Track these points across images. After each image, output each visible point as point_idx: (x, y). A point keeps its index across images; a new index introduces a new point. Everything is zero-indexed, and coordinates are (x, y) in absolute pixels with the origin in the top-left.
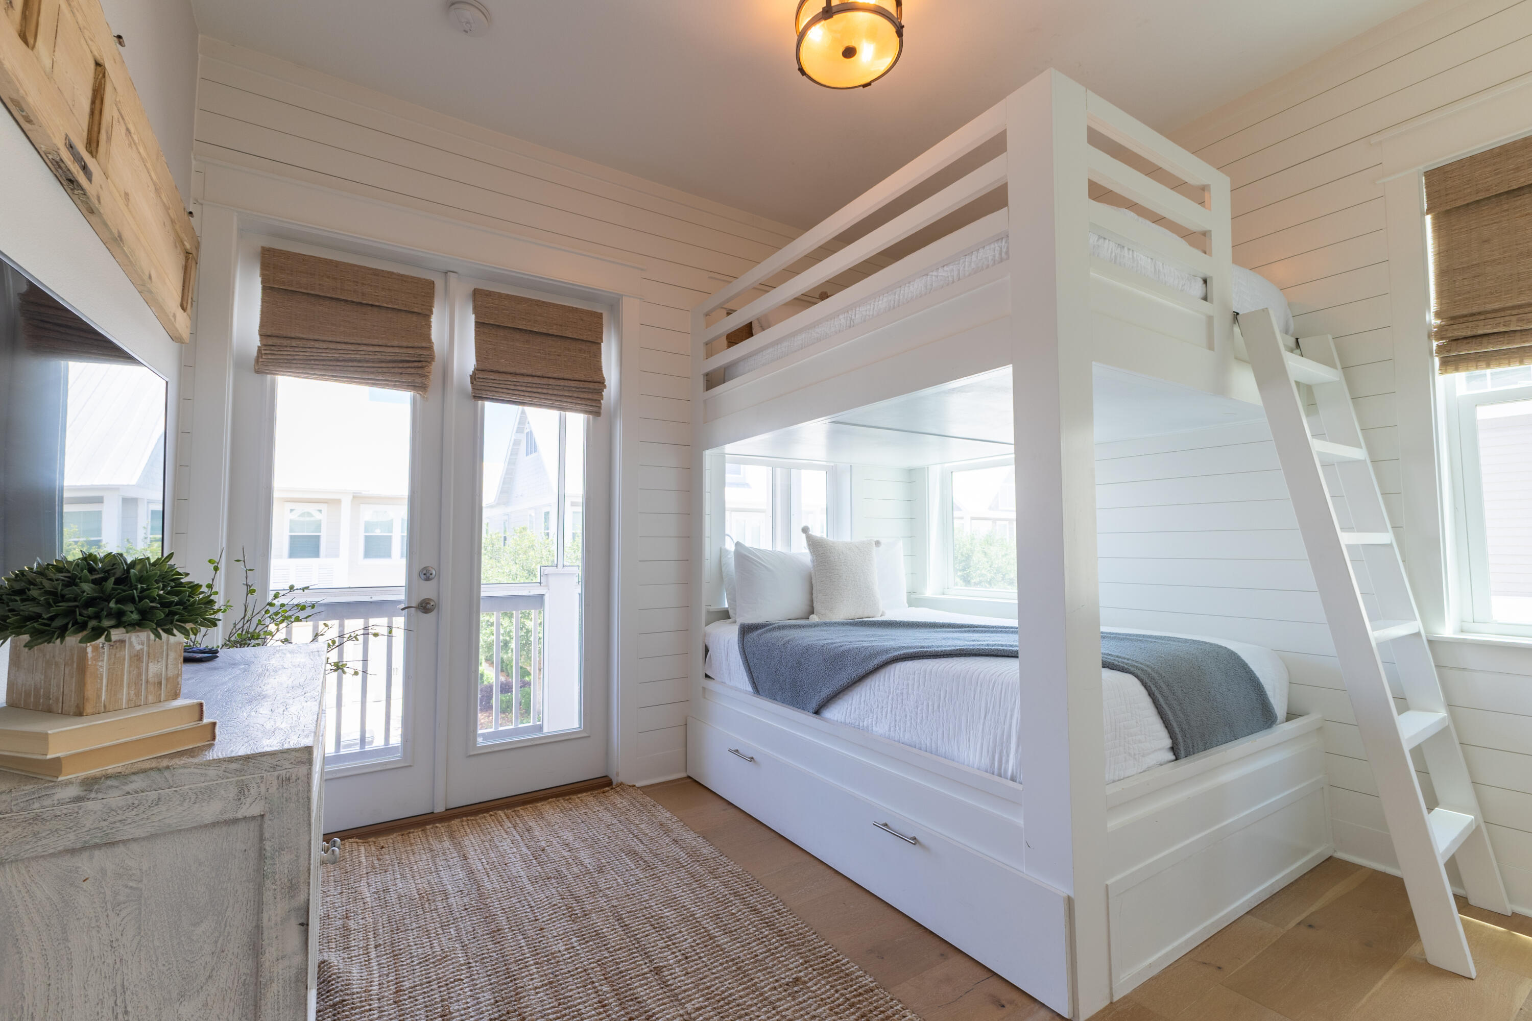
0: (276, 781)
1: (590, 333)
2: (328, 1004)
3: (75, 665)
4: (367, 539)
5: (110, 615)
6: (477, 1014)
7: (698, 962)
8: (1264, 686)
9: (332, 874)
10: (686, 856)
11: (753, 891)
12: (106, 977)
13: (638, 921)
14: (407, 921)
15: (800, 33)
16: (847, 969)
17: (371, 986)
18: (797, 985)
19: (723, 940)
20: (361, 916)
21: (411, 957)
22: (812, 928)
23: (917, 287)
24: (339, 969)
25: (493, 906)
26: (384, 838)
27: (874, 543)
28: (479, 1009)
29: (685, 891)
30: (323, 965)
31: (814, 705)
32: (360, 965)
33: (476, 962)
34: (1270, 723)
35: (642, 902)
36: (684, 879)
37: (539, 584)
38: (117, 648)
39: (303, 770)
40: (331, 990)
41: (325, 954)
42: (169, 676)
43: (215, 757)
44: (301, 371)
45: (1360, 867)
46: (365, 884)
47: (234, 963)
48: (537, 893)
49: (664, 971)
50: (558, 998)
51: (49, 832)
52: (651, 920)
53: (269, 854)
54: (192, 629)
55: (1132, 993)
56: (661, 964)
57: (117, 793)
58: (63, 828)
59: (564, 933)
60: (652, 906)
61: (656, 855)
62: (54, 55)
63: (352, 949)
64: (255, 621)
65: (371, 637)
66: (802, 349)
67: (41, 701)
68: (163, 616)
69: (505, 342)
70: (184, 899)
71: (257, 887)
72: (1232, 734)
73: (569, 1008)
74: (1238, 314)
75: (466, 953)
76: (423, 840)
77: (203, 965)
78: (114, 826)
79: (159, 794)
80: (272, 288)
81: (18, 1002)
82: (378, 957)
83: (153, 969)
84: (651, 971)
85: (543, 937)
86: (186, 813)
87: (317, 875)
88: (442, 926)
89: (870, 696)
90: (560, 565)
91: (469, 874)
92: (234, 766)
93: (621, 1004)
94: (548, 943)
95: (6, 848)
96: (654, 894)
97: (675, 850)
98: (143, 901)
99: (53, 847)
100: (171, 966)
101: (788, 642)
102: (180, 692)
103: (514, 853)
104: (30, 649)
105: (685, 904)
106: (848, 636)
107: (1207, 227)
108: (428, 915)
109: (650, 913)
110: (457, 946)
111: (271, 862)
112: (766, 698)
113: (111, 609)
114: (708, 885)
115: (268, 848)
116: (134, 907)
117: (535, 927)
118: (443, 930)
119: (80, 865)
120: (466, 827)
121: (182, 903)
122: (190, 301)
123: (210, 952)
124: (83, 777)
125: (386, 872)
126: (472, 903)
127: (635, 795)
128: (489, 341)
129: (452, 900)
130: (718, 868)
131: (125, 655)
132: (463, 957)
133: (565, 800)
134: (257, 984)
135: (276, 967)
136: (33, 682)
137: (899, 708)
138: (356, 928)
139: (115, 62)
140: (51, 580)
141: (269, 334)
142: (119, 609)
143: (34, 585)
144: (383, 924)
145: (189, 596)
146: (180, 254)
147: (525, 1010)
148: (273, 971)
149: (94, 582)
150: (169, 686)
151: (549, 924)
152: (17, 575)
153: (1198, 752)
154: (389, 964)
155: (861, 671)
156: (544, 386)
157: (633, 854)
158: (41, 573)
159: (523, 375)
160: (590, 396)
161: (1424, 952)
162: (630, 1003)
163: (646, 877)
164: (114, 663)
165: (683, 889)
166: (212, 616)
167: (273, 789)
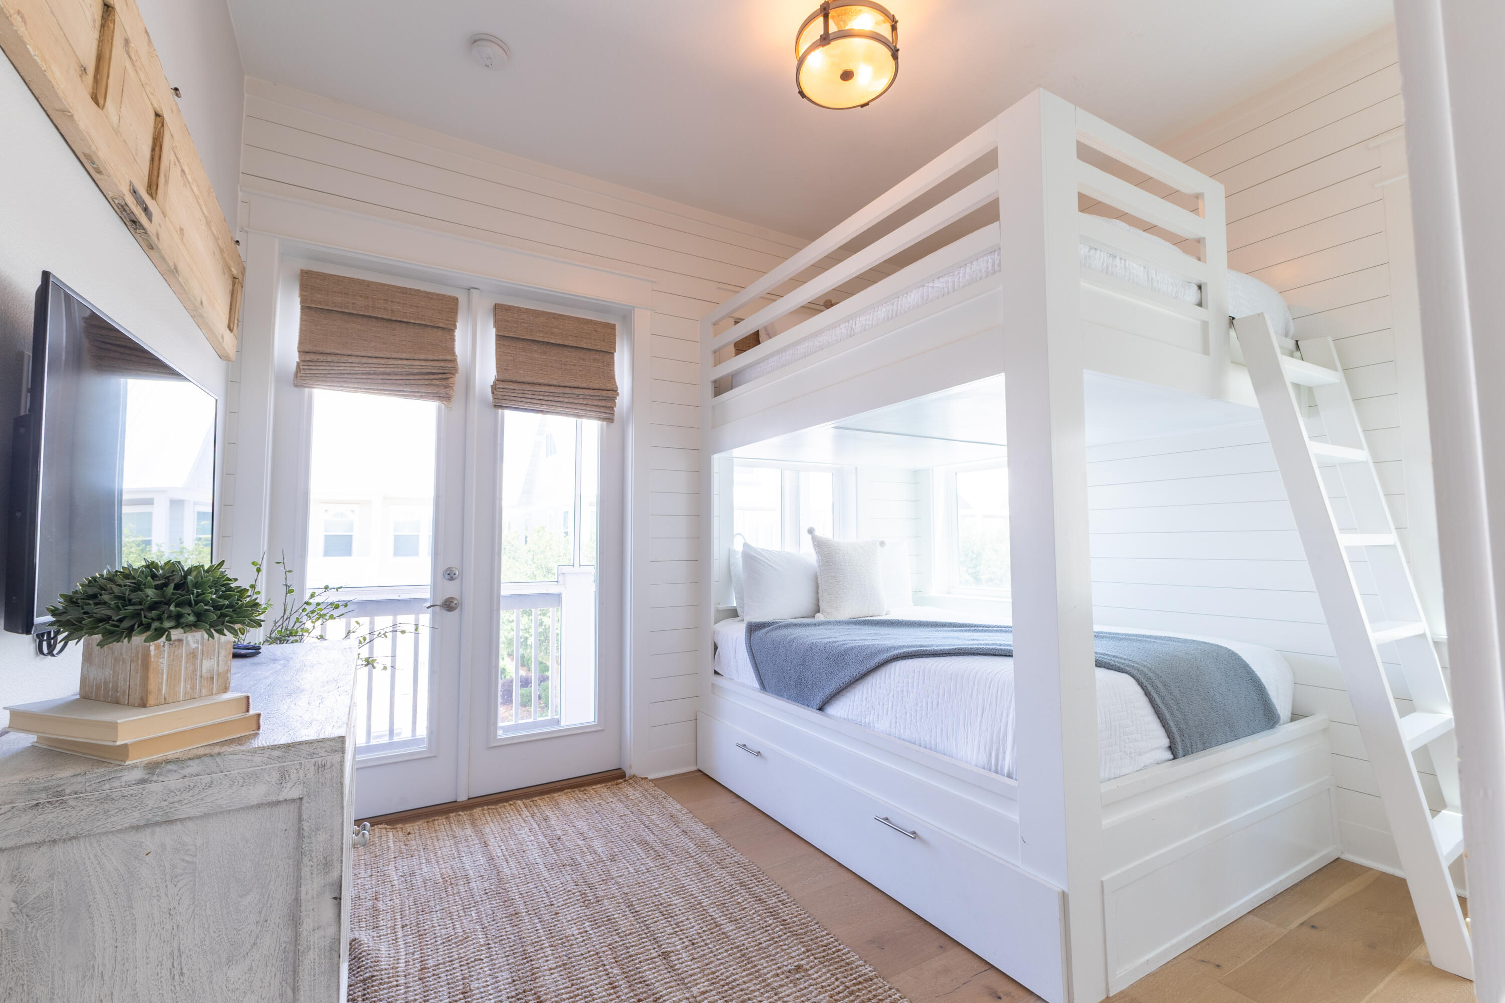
0: (313, 767)
1: (603, 344)
2: (358, 979)
3: (140, 662)
4: (397, 538)
5: (170, 617)
6: (496, 992)
7: (704, 948)
8: (1266, 687)
9: (363, 858)
10: (695, 847)
11: (759, 882)
12: (164, 941)
13: (648, 908)
14: (432, 904)
15: (800, 58)
16: (848, 959)
17: (398, 963)
18: (798, 972)
19: (728, 927)
20: (389, 898)
21: (435, 938)
22: (814, 919)
23: (914, 297)
24: (369, 947)
25: (511, 891)
26: (411, 825)
27: (879, 543)
28: (498, 987)
29: (693, 881)
30: (354, 943)
31: (818, 701)
32: (388, 943)
33: (495, 943)
34: (1272, 723)
35: (652, 890)
36: (692, 869)
37: (556, 583)
38: (175, 646)
39: (336, 758)
40: (361, 966)
41: (356, 933)
42: (220, 671)
43: (260, 745)
44: (335, 385)
45: (1369, 869)
46: (393, 867)
47: (276, 932)
48: (553, 879)
49: (671, 956)
50: (571, 978)
51: (117, 810)
52: (660, 907)
53: (307, 834)
54: (239, 629)
55: (1128, 988)
56: (669, 949)
57: (175, 776)
58: (129, 808)
59: (578, 918)
60: (661, 894)
61: (666, 846)
62: (120, 111)
63: (381, 928)
64: (293, 619)
65: (399, 634)
66: (805, 357)
67: (110, 693)
68: (216, 617)
69: (524, 353)
70: (232, 873)
71: (296, 863)
72: (1233, 734)
73: (582, 988)
74: (1233, 318)
75: (485, 934)
76: (447, 827)
77: (249, 932)
78: (172, 805)
79: (212, 777)
80: (309, 308)
81: (90, 961)
82: (404, 936)
83: (206, 935)
84: (659, 956)
85: (558, 921)
86: (235, 795)
87: (349, 856)
88: (464, 909)
89: (871, 693)
90: (577, 565)
91: (489, 860)
92: (276, 753)
93: (630, 986)
94: (562, 927)
95: (81, 824)
96: (663, 883)
97: (684, 840)
98: (197, 874)
99: (121, 823)
100: (221, 933)
101: (793, 640)
102: (229, 686)
103: (532, 841)
104: (101, 648)
105: (692, 893)
106: (851, 635)
107: (1200, 234)
108: (451, 898)
109: (659, 901)
110: (477, 927)
111: (308, 841)
112: (771, 695)
113: (172, 611)
114: (716, 875)
115: (306, 828)
116: (189, 879)
117: (551, 912)
118: (465, 912)
119: (144, 840)
120: (487, 815)
121: (231, 877)
122: (236, 321)
123: (255, 922)
124: (147, 762)
125: (412, 856)
126: (492, 887)
127: (647, 787)
128: (509, 353)
129: (473, 885)
130: (725, 859)
131: (182, 653)
132: (483, 938)
133: (580, 791)
134: (296, 952)
135: (312, 936)
136: (103, 677)
137: (899, 705)
138: (385, 909)
139: (172, 112)
140: (120, 586)
141: (307, 350)
142: (178, 611)
143: (105, 590)
144: (409, 906)
145: (238, 600)
146: (228, 280)
147: (540, 989)
148: (310, 941)
149: (157, 587)
150: (220, 681)
151: (564, 909)
152: (90, 582)
153: (1197, 752)
154: (415, 943)
155: (863, 669)
156: (560, 395)
157: (644, 843)
158: (111, 579)
159: (540, 384)
160: (604, 404)
161: (1429, 955)
162: (639, 986)
163: (656, 866)
164: (173, 660)
165: (691, 878)
166: (257, 618)
167: (311, 775)
